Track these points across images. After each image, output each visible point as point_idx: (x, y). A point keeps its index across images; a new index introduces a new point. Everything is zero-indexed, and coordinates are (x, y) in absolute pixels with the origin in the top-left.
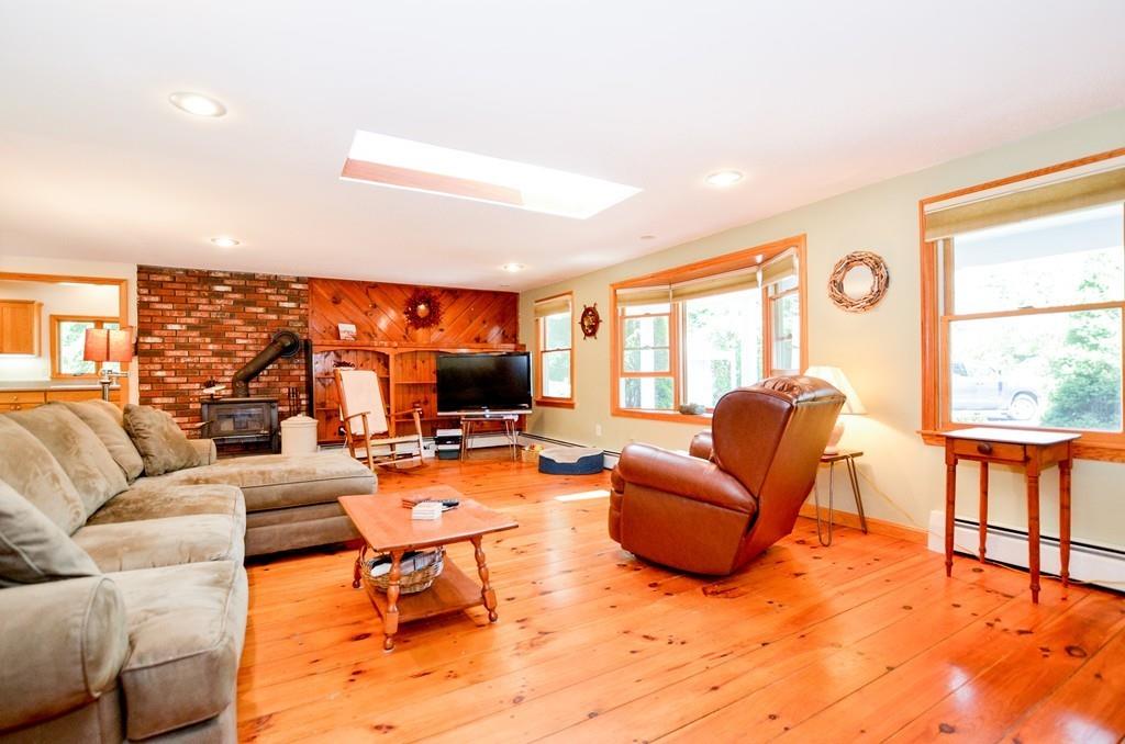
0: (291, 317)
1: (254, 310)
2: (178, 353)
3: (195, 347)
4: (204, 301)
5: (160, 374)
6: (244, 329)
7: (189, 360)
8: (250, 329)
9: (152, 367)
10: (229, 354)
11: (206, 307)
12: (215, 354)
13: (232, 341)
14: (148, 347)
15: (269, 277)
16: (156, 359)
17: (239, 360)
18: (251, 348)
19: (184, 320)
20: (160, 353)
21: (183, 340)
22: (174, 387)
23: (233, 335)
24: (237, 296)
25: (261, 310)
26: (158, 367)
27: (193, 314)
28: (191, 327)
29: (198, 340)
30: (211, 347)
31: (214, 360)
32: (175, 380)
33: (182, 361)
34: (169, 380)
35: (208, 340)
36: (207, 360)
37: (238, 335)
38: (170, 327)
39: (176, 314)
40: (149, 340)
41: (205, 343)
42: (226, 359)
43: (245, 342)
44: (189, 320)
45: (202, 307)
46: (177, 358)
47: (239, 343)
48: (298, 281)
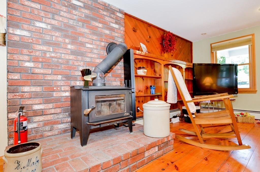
0: (116, 34)
1: (97, 24)
2: (45, 48)
3: (56, 45)
4: (64, 9)
5: (28, 64)
6: (90, 36)
7: (53, 55)
8: (95, 37)
9: (21, 58)
10: (82, 54)
11: (65, 14)
12: (73, 53)
13: (82, 44)
14: (16, 38)
15: (105, 4)
16: (25, 51)
17: (88, 60)
18: (95, 51)
19: (49, 21)
20: (27, 46)
21: (48, 38)
22: (40, 77)
23: (84, 40)
24: (87, 11)
25: (100, 25)
26: (26, 58)
27: (56, 17)
28: (55, 28)
29: (60, 39)
30: (69, 47)
31: (71, 57)
32: (42, 71)
33: (48, 55)
34: (37, 71)
35: (67, 41)
36: (67, 57)
37: (87, 40)
38: (38, 24)
39: (42, 14)
40: (18, 32)
41: (65, 43)
42: (79, 58)
43: (91, 46)
44: (53, 22)
45: (62, 13)
46: (45, 52)
47: (88, 46)
48: (121, 12)
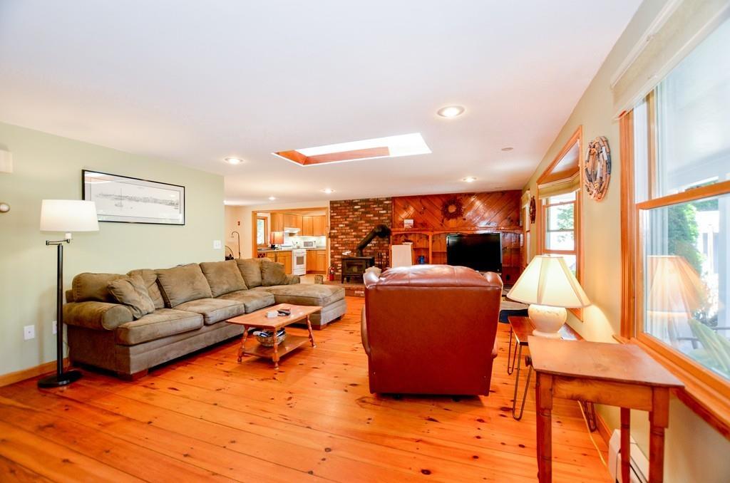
0: (384, 218)
1: (369, 215)
2: (342, 237)
3: (347, 234)
4: (351, 213)
5: (337, 245)
6: (365, 225)
7: (346, 239)
8: (368, 225)
9: (334, 243)
10: (359, 237)
11: (352, 216)
12: (355, 237)
13: (361, 230)
14: (333, 234)
15: (375, 199)
16: (336, 239)
19: (344, 222)
20: (337, 237)
21: (344, 231)
23: (361, 228)
24: (363, 210)
25: (372, 215)
26: (336, 242)
27: (347, 219)
28: (347, 225)
29: (349, 231)
30: (353, 234)
31: (354, 239)
33: (344, 240)
34: (339, 248)
36: (351, 239)
37: (363, 228)
38: (340, 226)
39: (342, 220)
40: (334, 231)
41: (351, 232)
42: (358, 239)
44: (346, 222)
45: (350, 216)
46: (342, 239)
47: (364, 231)
48: (387, 199)
